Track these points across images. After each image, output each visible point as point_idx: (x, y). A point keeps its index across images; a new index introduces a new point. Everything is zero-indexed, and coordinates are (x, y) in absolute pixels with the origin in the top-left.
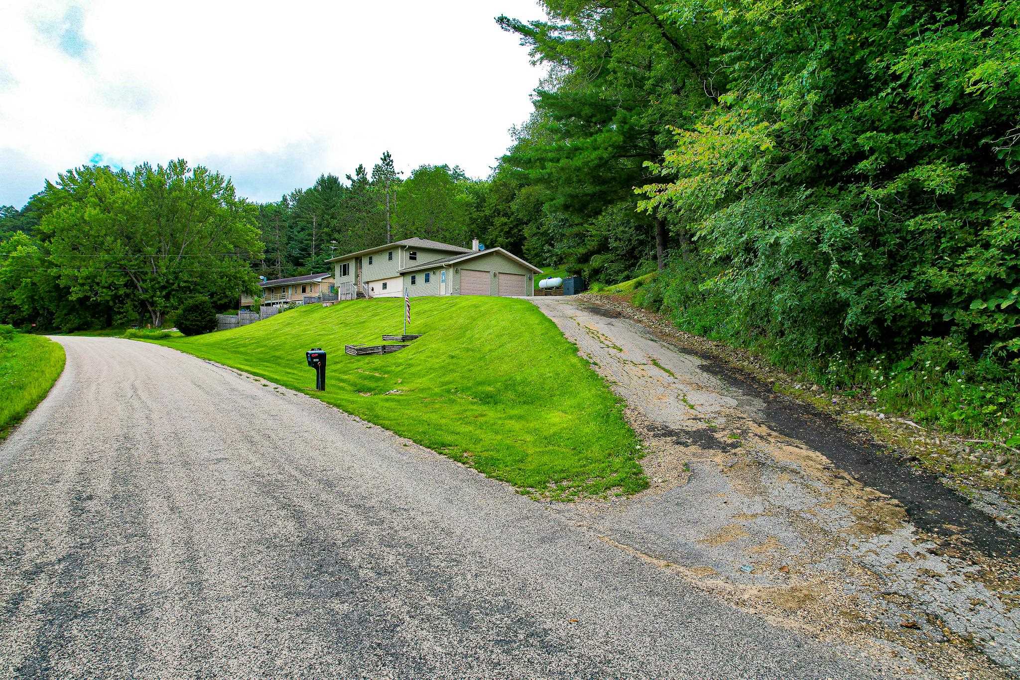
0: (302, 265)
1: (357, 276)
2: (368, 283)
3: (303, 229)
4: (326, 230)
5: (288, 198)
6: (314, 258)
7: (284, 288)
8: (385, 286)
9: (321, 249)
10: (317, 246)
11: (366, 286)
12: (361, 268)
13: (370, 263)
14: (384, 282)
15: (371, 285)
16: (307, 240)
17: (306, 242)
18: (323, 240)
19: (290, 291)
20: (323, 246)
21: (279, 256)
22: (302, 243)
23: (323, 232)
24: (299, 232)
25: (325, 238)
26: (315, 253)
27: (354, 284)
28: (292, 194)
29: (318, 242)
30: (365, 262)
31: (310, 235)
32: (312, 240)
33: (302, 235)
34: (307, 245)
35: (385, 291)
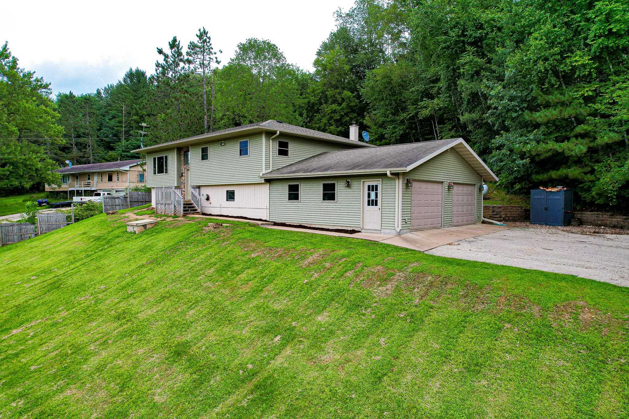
0: (113, 149)
1: (181, 175)
2: (199, 187)
3: (114, 117)
4: (135, 117)
5: (102, 91)
6: (124, 142)
7: (89, 175)
8: (231, 196)
9: (130, 135)
10: (127, 132)
11: (196, 193)
12: (186, 162)
13: (204, 157)
14: (230, 189)
15: (205, 192)
16: (117, 127)
17: (117, 128)
18: (132, 127)
19: (96, 178)
20: (132, 132)
21: (91, 141)
22: (113, 129)
23: (132, 120)
24: (110, 120)
25: (134, 125)
26: (125, 139)
27: (177, 188)
28: (105, 88)
29: (127, 129)
30: (194, 156)
31: (120, 122)
32: (122, 127)
33: (113, 122)
34: (117, 131)
35: (230, 203)
